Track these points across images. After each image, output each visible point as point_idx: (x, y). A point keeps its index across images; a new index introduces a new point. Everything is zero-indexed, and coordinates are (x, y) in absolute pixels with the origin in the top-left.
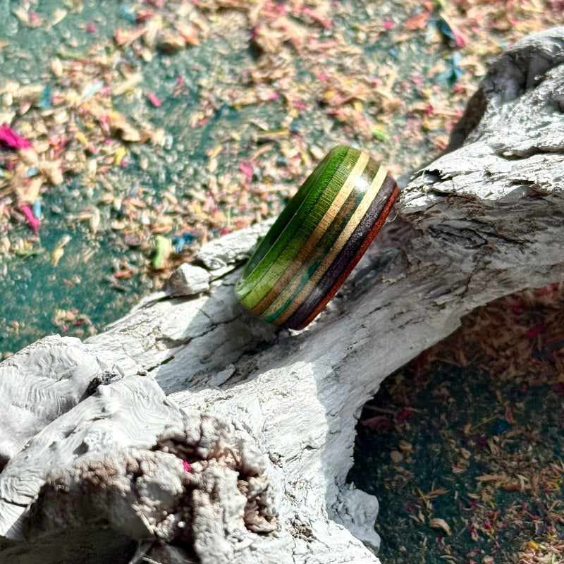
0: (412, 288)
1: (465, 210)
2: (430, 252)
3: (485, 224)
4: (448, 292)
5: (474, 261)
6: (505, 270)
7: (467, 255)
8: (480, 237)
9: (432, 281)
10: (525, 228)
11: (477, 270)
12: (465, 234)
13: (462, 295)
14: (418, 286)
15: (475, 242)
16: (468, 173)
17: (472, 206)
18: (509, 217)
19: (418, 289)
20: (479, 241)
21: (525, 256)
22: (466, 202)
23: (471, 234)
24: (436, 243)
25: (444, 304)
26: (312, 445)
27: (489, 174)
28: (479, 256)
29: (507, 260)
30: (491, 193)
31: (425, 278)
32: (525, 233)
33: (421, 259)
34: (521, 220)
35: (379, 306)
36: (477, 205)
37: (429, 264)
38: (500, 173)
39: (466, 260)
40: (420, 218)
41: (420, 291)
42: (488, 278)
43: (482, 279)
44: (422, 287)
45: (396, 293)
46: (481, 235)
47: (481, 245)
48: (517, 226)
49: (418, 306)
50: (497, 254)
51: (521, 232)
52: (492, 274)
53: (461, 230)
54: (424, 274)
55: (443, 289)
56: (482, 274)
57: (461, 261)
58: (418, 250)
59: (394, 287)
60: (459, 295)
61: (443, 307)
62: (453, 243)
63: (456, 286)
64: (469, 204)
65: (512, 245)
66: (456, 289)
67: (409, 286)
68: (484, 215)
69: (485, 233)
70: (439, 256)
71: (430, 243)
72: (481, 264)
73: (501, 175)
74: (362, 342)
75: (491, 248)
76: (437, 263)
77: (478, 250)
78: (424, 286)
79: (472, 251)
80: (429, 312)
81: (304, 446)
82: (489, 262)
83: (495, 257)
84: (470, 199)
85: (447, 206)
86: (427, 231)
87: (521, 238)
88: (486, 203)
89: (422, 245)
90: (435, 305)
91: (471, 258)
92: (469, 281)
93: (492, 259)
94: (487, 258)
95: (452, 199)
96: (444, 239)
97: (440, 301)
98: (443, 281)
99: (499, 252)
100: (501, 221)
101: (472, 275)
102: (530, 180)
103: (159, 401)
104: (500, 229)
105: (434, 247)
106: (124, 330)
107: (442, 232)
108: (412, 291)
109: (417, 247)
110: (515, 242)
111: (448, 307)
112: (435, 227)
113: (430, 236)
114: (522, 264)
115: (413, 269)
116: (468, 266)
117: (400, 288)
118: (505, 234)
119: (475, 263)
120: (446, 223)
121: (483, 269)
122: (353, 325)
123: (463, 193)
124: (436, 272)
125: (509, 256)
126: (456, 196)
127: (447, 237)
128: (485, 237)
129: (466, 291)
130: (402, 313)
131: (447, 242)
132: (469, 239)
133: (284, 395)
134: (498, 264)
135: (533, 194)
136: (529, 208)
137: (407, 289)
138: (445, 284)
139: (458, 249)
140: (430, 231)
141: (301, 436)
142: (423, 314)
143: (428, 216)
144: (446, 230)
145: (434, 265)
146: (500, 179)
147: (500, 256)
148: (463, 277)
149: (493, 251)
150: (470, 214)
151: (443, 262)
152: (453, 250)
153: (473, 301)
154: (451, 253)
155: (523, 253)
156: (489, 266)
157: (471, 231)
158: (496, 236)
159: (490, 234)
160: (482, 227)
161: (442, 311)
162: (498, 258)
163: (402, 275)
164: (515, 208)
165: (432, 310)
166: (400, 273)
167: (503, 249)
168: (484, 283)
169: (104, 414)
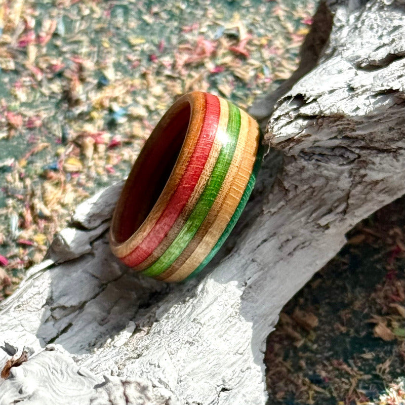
0: (294, 214)
1: (335, 129)
2: (305, 175)
3: (356, 139)
4: (330, 211)
5: (350, 176)
6: (382, 180)
7: (342, 172)
8: (352, 152)
9: (311, 204)
10: (396, 136)
11: (354, 185)
12: (337, 152)
13: (344, 212)
14: (299, 211)
15: (348, 158)
16: (331, 92)
17: (341, 125)
18: (380, 128)
19: (299, 214)
20: (352, 157)
21: (400, 163)
22: (335, 121)
23: (343, 151)
24: (309, 165)
25: (327, 224)
26: (227, 387)
27: (352, 89)
28: (354, 171)
29: (382, 170)
30: (358, 108)
31: (304, 202)
32: (397, 141)
33: (297, 184)
34: (391, 129)
35: (265, 237)
36: (345, 122)
37: (305, 187)
38: (362, 86)
39: (342, 177)
40: (291, 145)
41: (303, 216)
42: (366, 190)
43: (361, 192)
44: (303, 212)
45: (279, 222)
46: (353, 150)
47: (355, 159)
48: (388, 135)
49: (302, 231)
50: (372, 166)
51: (392, 140)
52: (369, 187)
53: (333, 149)
54: (303, 198)
55: (324, 209)
56: (359, 188)
57: (338, 179)
58: (292, 176)
59: (276, 217)
60: (341, 213)
61: (327, 227)
62: (327, 162)
63: (336, 205)
64: (338, 123)
65: (385, 154)
66: (337, 207)
67: (290, 212)
68: (354, 130)
69: (357, 148)
70: (315, 177)
71: (304, 167)
72: (357, 179)
73: (364, 88)
74: (256, 277)
75: (364, 161)
76: (314, 185)
77: (352, 165)
78: (306, 210)
79: (348, 167)
80: (314, 234)
81: (219, 389)
82: (365, 175)
83: (371, 169)
84: (338, 117)
85: (316, 128)
86: (299, 155)
87: (394, 146)
88: (356, 119)
89: (296, 170)
90: (319, 226)
91: (346, 174)
92: (348, 197)
93: (367, 172)
94: (362, 172)
95: (320, 120)
96: (317, 160)
97: (323, 222)
98: (323, 202)
99: (373, 163)
100: (371, 133)
101: (350, 191)
102: (394, 89)
103: (73, 372)
104: (371, 141)
105: (308, 170)
106: (19, 307)
107: (314, 154)
108: (294, 217)
109: (291, 173)
110: (388, 151)
111: (331, 226)
112: (306, 150)
113: (303, 160)
114: (398, 171)
115: (291, 195)
116: (345, 183)
117: (281, 216)
118: (377, 145)
119: (352, 179)
120: (316, 144)
121: (360, 183)
122: (243, 261)
123: (331, 113)
124: (315, 194)
125: (384, 165)
126: (324, 117)
127: (319, 158)
128: (357, 151)
129: (347, 207)
130: (288, 240)
131: (320, 163)
132: (342, 156)
133: (191, 343)
134: (374, 176)
135: (400, 102)
136: (398, 116)
137: (289, 216)
138: (325, 204)
139: (332, 168)
140: (302, 155)
141: (214, 380)
142: (309, 237)
143: (299, 141)
144: (318, 151)
145: (311, 187)
146: (363, 92)
147: (375, 167)
148: (342, 194)
149: (367, 164)
150: (340, 132)
151: (318, 183)
152: (327, 169)
153: (355, 216)
154: (325, 173)
155: (398, 161)
156: (366, 179)
157: (343, 147)
158: (368, 148)
159: (362, 148)
160: (354, 142)
161: (327, 232)
162: (374, 170)
163: (282, 203)
164: (384, 118)
165: (317, 232)
166: (279, 201)
167: (377, 160)
168: (363, 196)
169: (22, 396)
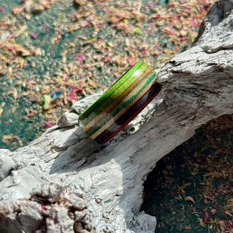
0: (169, 117)
1: (187, 79)
2: (176, 100)
3: (200, 85)
4: (186, 118)
5: (197, 103)
6: (212, 106)
7: (194, 100)
8: (198, 91)
9: (178, 114)
10: (217, 86)
11: (199, 107)
12: (191, 91)
13: (193, 119)
14: (172, 116)
15: (196, 94)
16: (188, 61)
17: (190, 77)
18: (209, 81)
19: (172, 117)
20: (198, 94)
21: (220, 99)
22: (187, 75)
23: (194, 90)
24: (179, 95)
25: (184, 124)
26: (118, 194)
27: (198, 61)
28: (199, 101)
29: (212, 102)
30: (198, 71)
31: (175, 112)
32: (218, 88)
33: (172, 103)
34: (215, 82)
35: (152, 127)
36: (191, 76)
37: (176, 105)
38: (202, 60)
39: (194, 103)
40: (168, 84)
41: (173, 119)
42: (205, 111)
43: (202, 111)
44: (174, 117)
45: (161, 120)
46: (199, 90)
47: (200, 95)
48: (214, 85)
49: (172, 126)
51: (216, 88)
52: (206, 109)
53: (190, 89)
55: (183, 117)
56: (202, 109)
57: (191, 103)
58: (171, 99)
59: (160, 118)
61: (184, 125)
62: (186, 95)
63: (189, 115)
64: (188, 76)
65: (213, 94)
66: (190, 117)
67: (167, 116)
68: (196, 81)
69: (200, 89)
70: (181, 101)
71: (176, 95)
72: (201, 104)
74: (144, 144)
75: (204, 96)
76: (180, 105)
77: (199, 98)
78: (175, 116)
79: (196, 98)
80: (178, 128)
81: (114, 195)
82: (204, 103)
83: (207, 100)
84: (188, 74)
85: (178, 78)
86: (173, 90)
87: (216, 91)
88: (196, 75)
89: (172, 97)
90: (180, 125)
91: (196, 102)
92: (195, 113)
93: (205, 101)
94: (203, 101)
95: (180, 74)
96: (182, 93)
97: (182, 123)
98: (184, 114)
99: (208, 98)
100: (207, 83)
101: (197, 110)
102: (215, 63)
103: (39, 177)
104: (207, 87)
105: (178, 97)
107: (181, 90)
109: (170, 98)
110: (214, 93)
111: (186, 125)
112: (177, 88)
113: (175, 92)
114: (219, 103)
115: (169, 108)
116: (195, 106)
117: (163, 118)
118: (209, 89)
119: (198, 104)
120: (181, 85)
121: (202, 107)
122: (140, 136)
123: (185, 71)
124: (180, 109)
125: (212, 99)
126: (182, 73)
127: (183, 92)
128: (200, 91)
129: (195, 117)
130: (165, 129)
131: (183, 95)
132: (194, 93)
133: (104, 171)
134: (208, 104)
135: (218, 70)
136: (217, 76)
137: (167, 118)
139: (188, 97)
140: (175, 90)
141: (113, 190)
142: (175, 129)
143: (171, 83)
144: (182, 89)
145: (179, 106)
146: (202, 63)
147: (209, 100)
148: (193, 111)
149: (206, 98)
150: (190, 81)
151: (183, 104)
153: (199, 122)
154: (186, 100)
155: (219, 98)
156: (205, 105)
157: (194, 89)
158: (206, 90)
159: (203, 90)
160: (199, 87)
161: (184, 128)
162: (208, 101)
163: (164, 112)
164: (211, 77)
165: (179, 127)
166: (162, 111)
167: (209, 96)
168: (203, 113)
169: (13, 184)
